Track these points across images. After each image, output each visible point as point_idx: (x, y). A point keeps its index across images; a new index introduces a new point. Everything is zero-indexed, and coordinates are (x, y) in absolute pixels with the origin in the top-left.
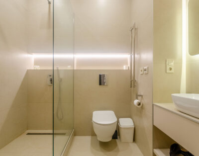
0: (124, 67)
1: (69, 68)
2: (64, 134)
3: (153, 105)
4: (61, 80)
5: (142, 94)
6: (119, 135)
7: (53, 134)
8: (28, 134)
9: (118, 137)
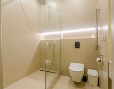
0: (93, 36)
1: (59, 39)
2: (55, 73)
3: (108, 62)
4: (54, 46)
5: (102, 55)
6: (88, 80)
7: (45, 71)
8: (41, 70)
9: (87, 81)
